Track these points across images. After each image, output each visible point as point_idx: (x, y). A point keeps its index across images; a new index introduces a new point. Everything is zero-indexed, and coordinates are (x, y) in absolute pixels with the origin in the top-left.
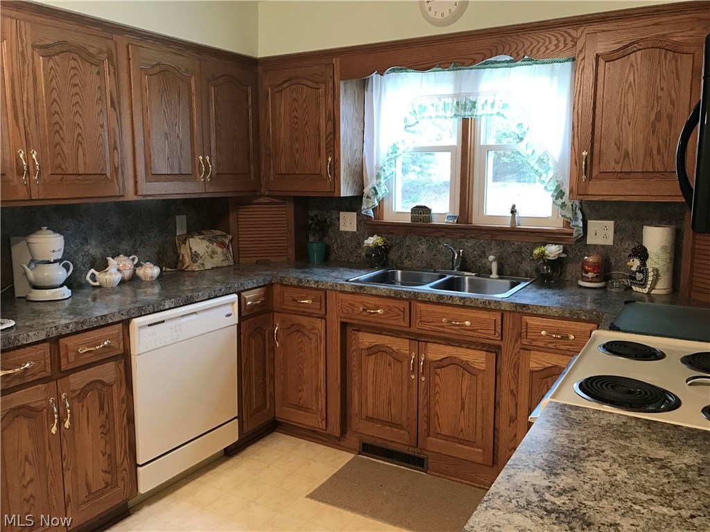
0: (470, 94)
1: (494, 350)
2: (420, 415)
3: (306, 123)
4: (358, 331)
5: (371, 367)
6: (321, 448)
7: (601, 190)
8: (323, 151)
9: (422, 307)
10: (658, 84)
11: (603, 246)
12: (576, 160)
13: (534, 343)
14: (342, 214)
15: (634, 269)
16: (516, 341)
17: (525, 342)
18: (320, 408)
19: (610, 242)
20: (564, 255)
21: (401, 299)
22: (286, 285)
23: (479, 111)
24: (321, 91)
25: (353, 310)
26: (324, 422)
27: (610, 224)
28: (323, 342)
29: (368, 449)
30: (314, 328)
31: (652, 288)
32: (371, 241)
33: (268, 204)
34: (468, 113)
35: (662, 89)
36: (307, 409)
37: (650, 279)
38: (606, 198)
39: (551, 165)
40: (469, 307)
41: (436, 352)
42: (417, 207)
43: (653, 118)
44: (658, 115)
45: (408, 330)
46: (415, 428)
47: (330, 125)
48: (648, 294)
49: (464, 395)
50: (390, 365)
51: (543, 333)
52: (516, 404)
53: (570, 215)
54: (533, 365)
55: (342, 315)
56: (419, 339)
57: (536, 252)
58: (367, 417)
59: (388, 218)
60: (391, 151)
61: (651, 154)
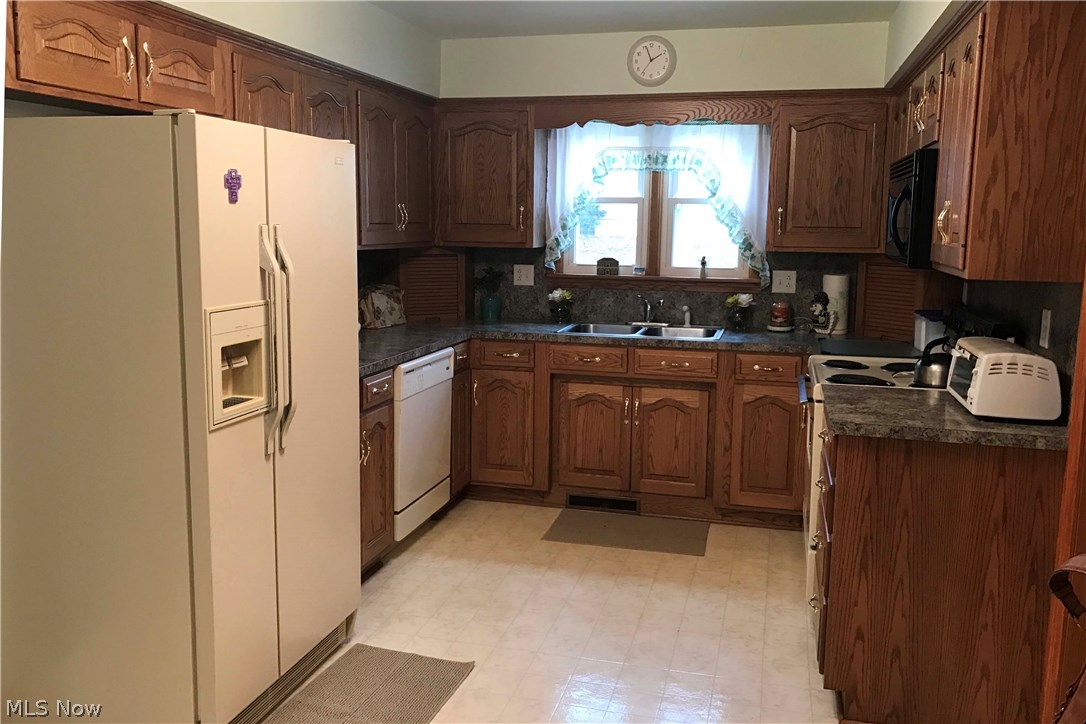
0: (661, 149)
1: (707, 387)
2: (633, 458)
3: (494, 171)
4: (567, 382)
5: (581, 418)
6: (522, 508)
7: (792, 244)
8: (514, 201)
9: (640, 352)
10: (840, 153)
11: (787, 294)
12: (772, 216)
13: (747, 378)
14: (516, 267)
15: (816, 313)
16: (731, 377)
17: (739, 377)
18: (526, 463)
19: (793, 290)
20: (754, 304)
21: (620, 346)
22: (489, 340)
23: (669, 165)
24: (514, 137)
25: (566, 360)
26: (531, 478)
27: (793, 274)
28: (531, 397)
29: (576, 502)
30: (520, 382)
31: (833, 329)
32: (557, 294)
33: (440, 255)
34: (660, 166)
35: (843, 158)
36: (511, 467)
37: (832, 320)
38: (799, 250)
39: (739, 219)
40: (687, 349)
41: (651, 396)
42: (604, 259)
43: (835, 182)
44: (840, 180)
45: (625, 376)
46: (627, 470)
47: (523, 173)
48: (830, 334)
49: (677, 433)
50: (602, 413)
51: (757, 367)
52: (731, 435)
53: (759, 266)
54: (747, 398)
55: (554, 367)
56: (632, 384)
57: (730, 300)
58: (576, 468)
59: (567, 271)
60: (577, 201)
61: (835, 213)
